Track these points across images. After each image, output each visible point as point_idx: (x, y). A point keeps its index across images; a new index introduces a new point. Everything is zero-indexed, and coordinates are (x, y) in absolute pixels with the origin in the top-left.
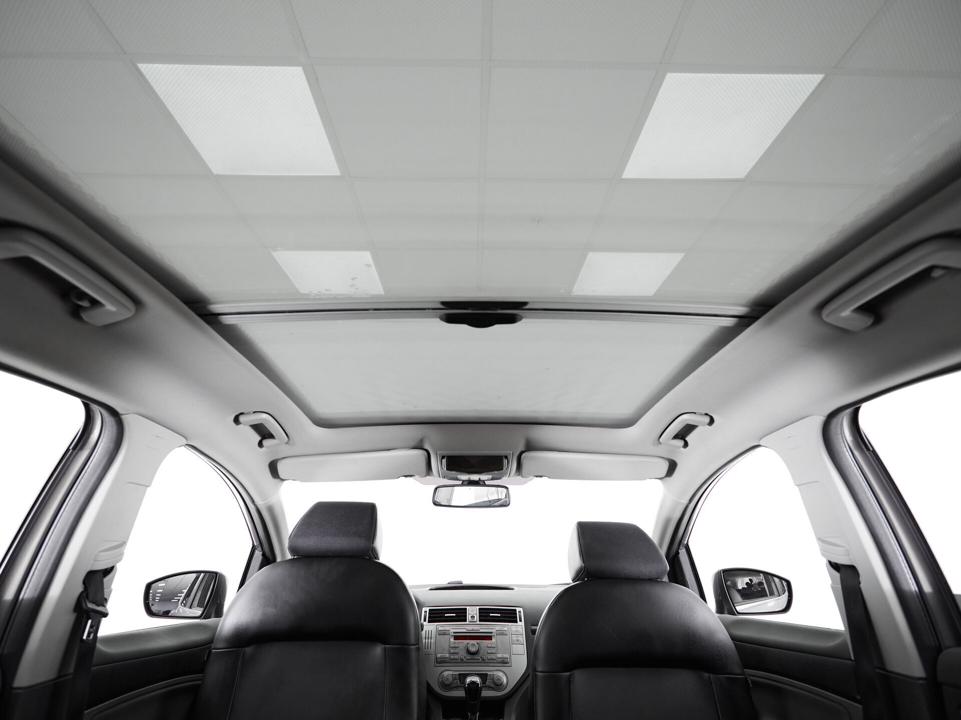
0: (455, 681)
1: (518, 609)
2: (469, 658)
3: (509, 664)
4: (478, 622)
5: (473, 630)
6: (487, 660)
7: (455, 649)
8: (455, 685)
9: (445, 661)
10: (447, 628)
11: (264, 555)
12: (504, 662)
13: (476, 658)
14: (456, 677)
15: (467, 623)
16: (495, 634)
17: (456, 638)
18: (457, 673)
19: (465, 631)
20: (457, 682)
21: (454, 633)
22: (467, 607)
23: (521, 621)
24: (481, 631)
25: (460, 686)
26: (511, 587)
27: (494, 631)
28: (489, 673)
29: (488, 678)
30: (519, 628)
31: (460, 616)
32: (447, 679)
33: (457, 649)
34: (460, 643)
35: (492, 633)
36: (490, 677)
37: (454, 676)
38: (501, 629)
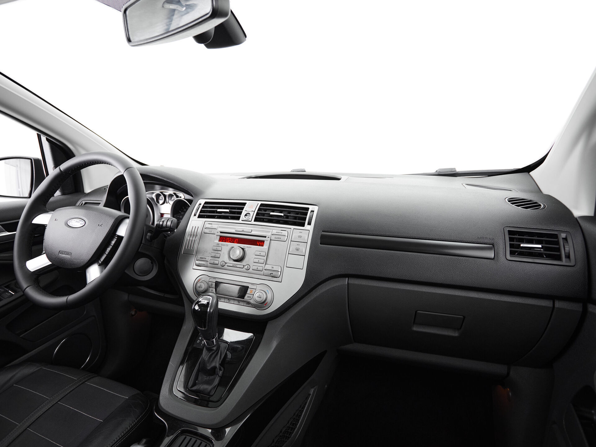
1: (311, 208)
2: (231, 265)
3: (279, 279)
4: (252, 222)
5: (243, 231)
6: (251, 270)
7: (216, 252)
9: (204, 264)
10: (214, 226)
12: (273, 276)
13: (238, 266)
14: (212, 285)
15: (240, 221)
16: (269, 239)
17: (223, 239)
18: (214, 281)
19: (233, 231)
20: (212, 291)
21: (221, 232)
22: (246, 202)
23: (309, 224)
24: (253, 233)
26: (339, 177)
27: (268, 234)
28: (250, 286)
29: (249, 292)
30: (305, 233)
31: (234, 213)
32: (200, 286)
33: (219, 252)
34: (224, 245)
35: (266, 237)
36: (251, 291)
37: (210, 283)
38: (278, 233)
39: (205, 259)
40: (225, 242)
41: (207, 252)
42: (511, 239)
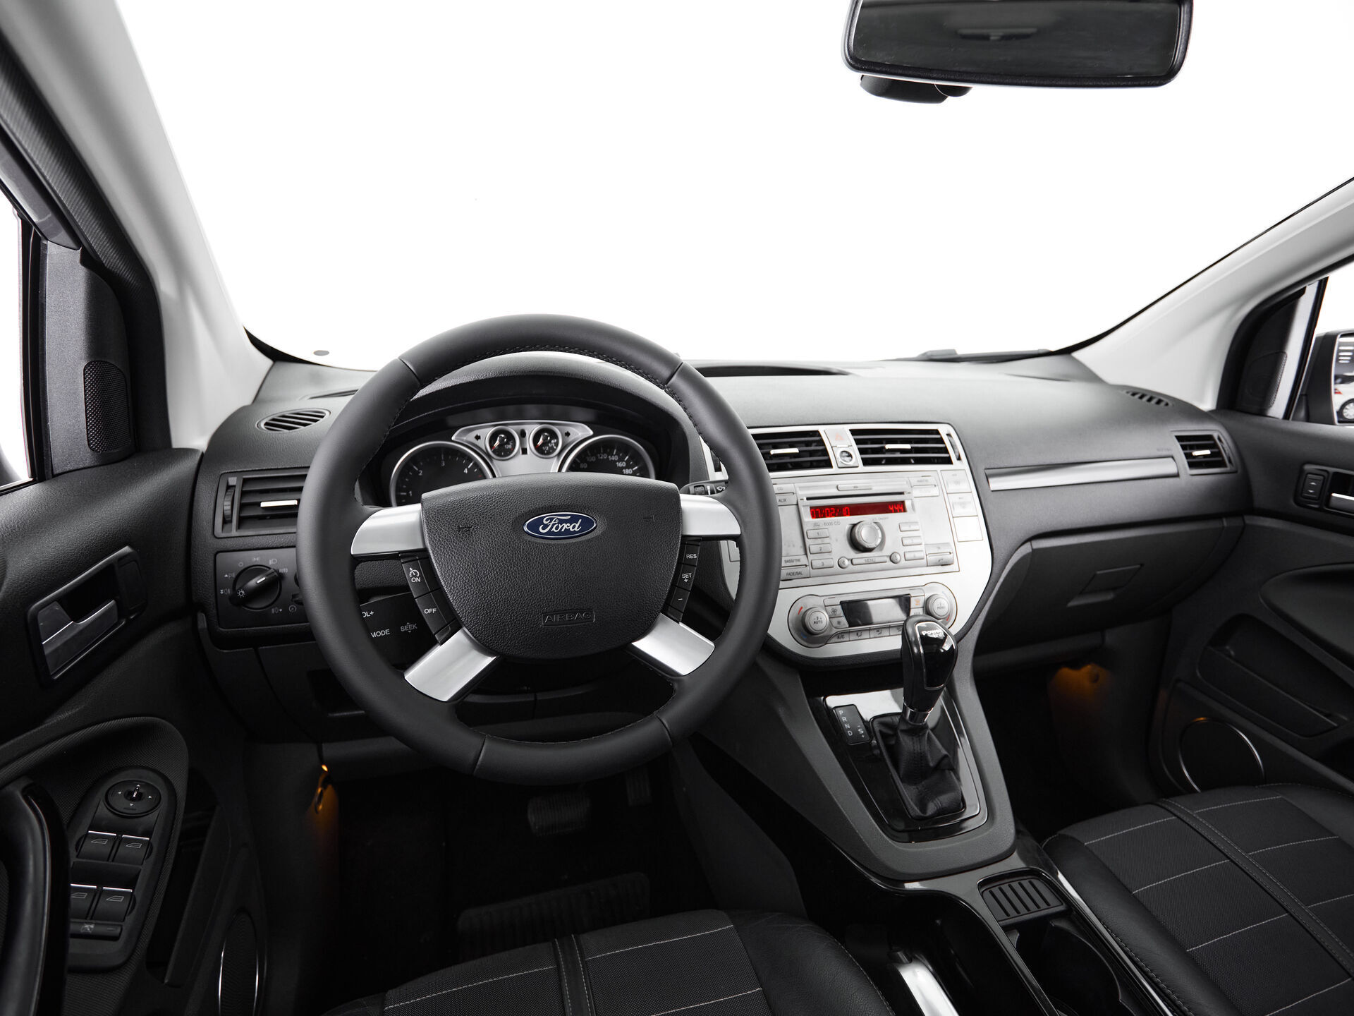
0: (835, 621)
1: (943, 430)
2: (863, 561)
3: (954, 567)
4: (862, 468)
5: (856, 488)
6: (903, 562)
7: (819, 541)
8: (835, 631)
9: (800, 573)
11: (89, 259)
12: (944, 563)
13: (877, 560)
14: (834, 611)
15: (834, 470)
16: (910, 496)
17: (818, 512)
18: (837, 600)
19: (834, 492)
20: (839, 623)
21: (808, 499)
22: (821, 429)
23: (959, 458)
24: (877, 489)
25: (850, 632)
26: (836, 368)
27: (903, 488)
28: (911, 591)
29: (913, 604)
30: (956, 476)
31: (812, 453)
32: (816, 620)
33: (827, 540)
34: (830, 524)
35: (902, 493)
36: (918, 602)
37: (829, 609)
38: (921, 481)
39: (799, 560)
40: (824, 517)
41: (794, 546)
42: (1184, 447)
